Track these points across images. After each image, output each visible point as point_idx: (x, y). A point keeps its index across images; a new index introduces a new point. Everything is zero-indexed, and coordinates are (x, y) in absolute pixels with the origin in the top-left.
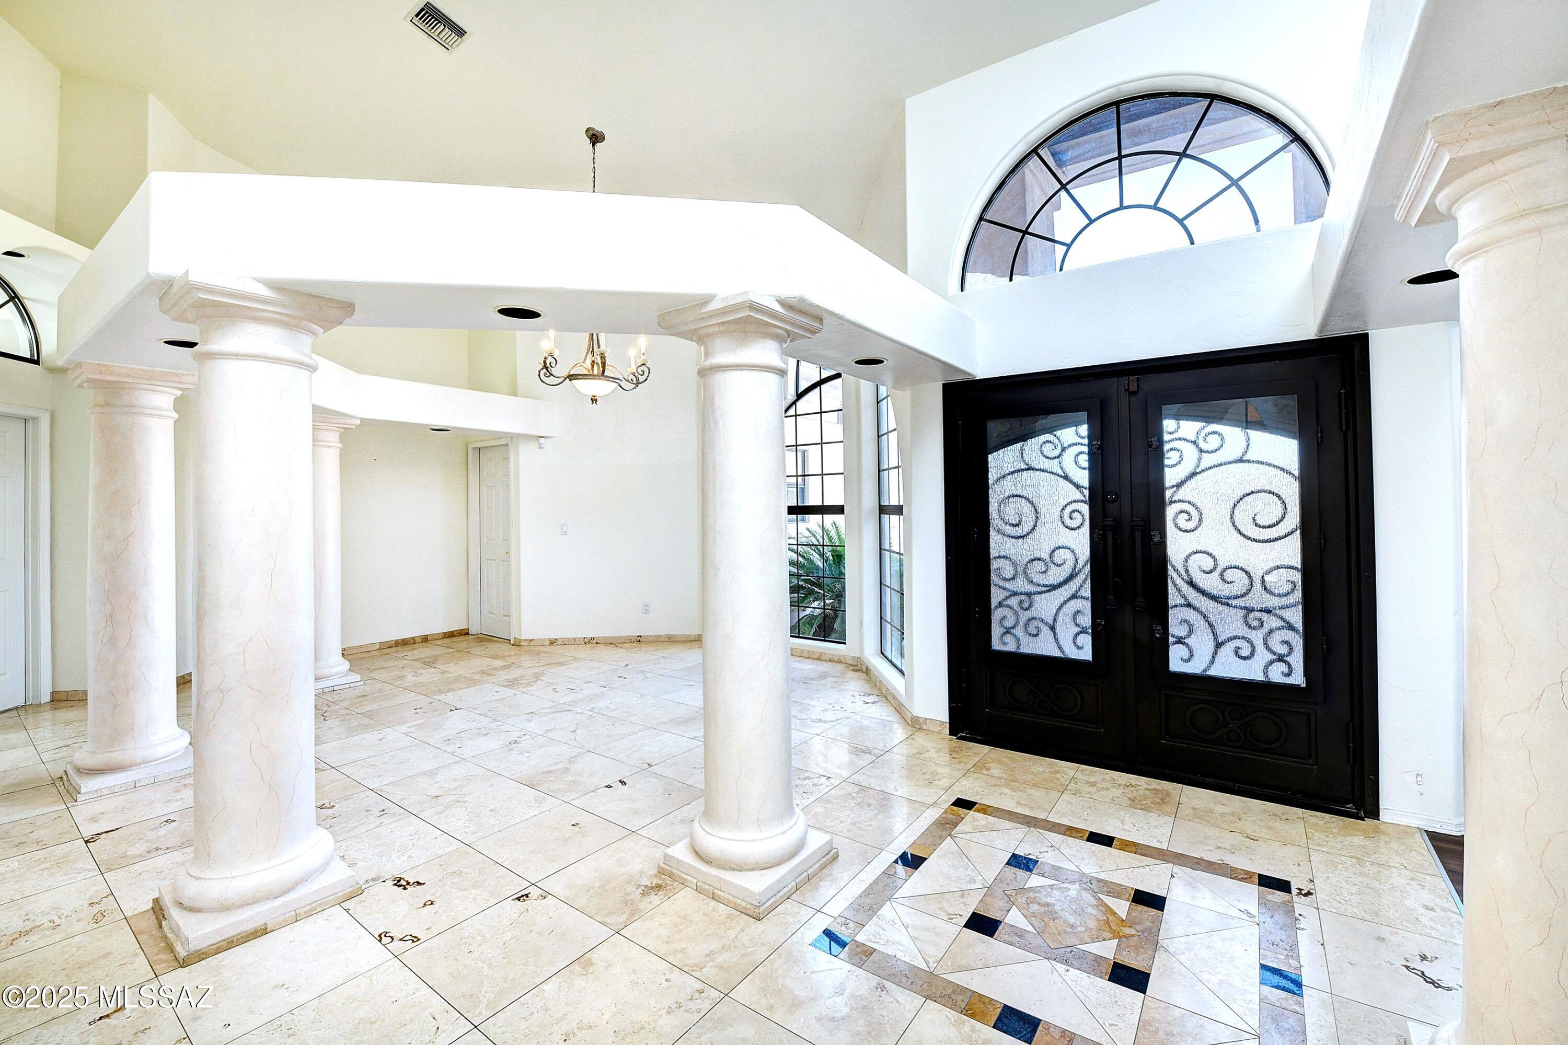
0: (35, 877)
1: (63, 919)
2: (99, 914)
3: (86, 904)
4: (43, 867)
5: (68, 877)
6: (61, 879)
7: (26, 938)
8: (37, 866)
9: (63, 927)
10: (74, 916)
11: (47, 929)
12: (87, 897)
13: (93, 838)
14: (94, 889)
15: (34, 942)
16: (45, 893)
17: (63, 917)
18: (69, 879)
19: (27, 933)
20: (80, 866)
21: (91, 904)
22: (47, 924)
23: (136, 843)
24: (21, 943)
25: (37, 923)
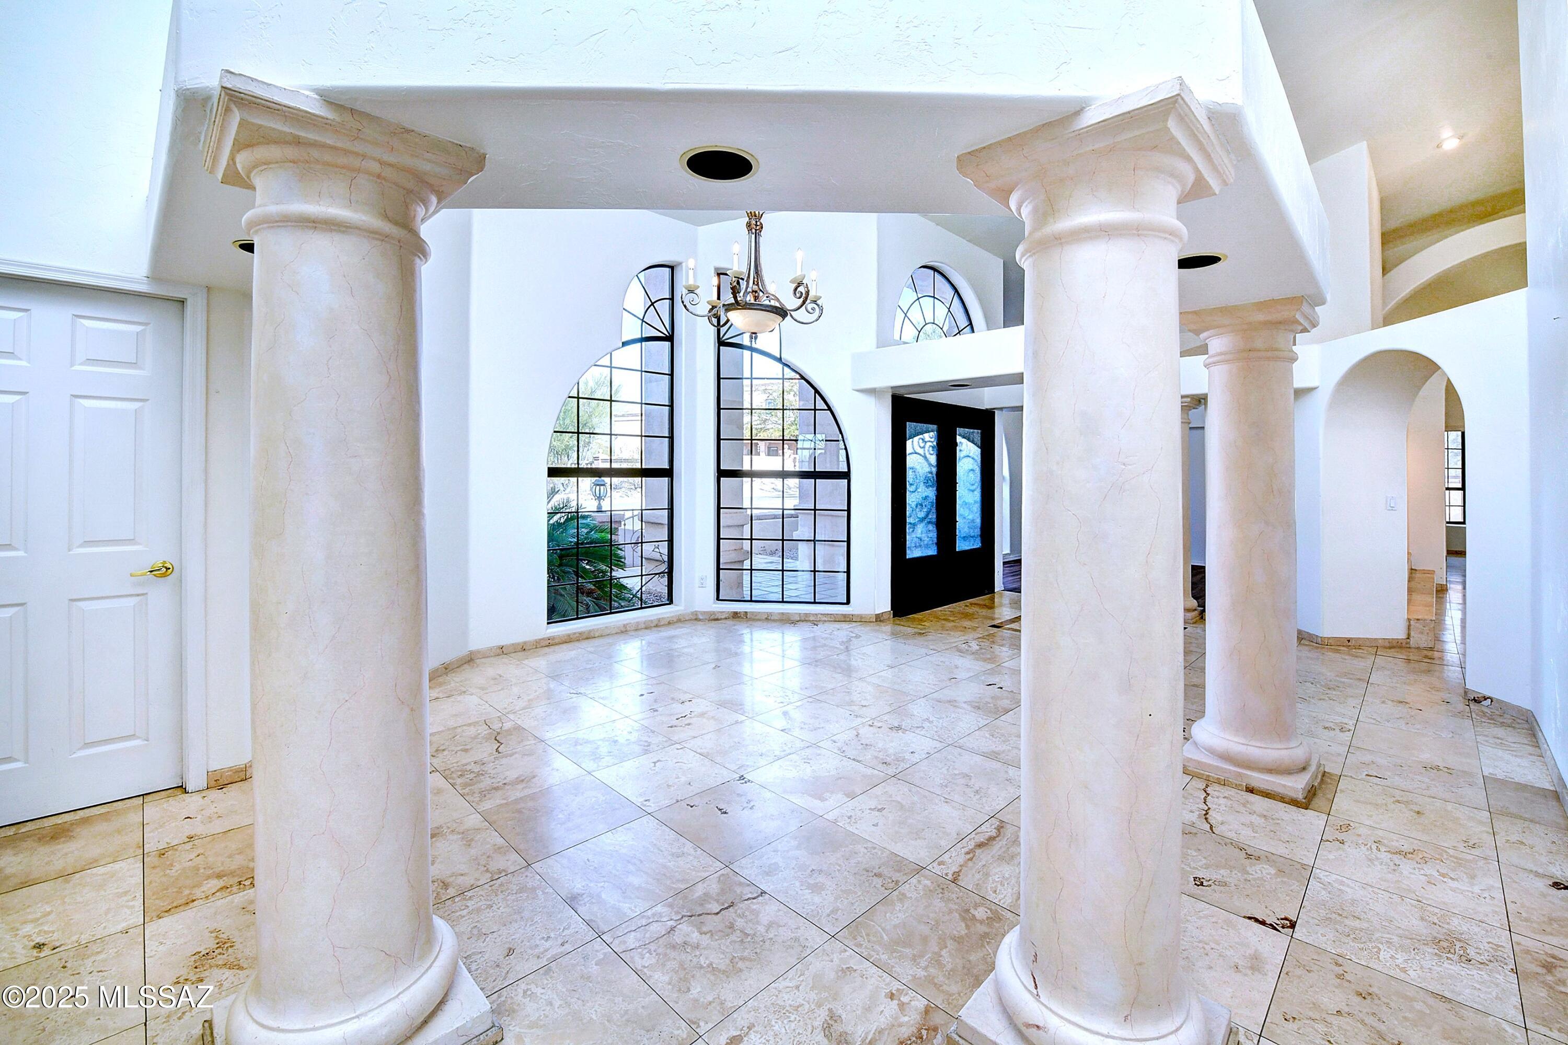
0: (1371, 913)
1: (1369, 844)
2: (1343, 830)
3: (1346, 846)
4: (1357, 924)
5: (1342, 887)
6: (1348, 890)
7: (1403, 848)
8: (1361, 930)
9: (1373, 839)
10: (1360, 842)
11: (1386, 846)
12: (1340, 852)
13: (1283, 927)
14: (1331, 857)
15: (1397, 841)
16: (1370, 883)
17: (1368, 846)
18: (1342, 883)
19: (1399, 853)
20: (1324, 892)
21: (1342, 843)
22: (1383, 849)
23: (1255, 879)
24: (1407, 848)
25: (1390, 856)
